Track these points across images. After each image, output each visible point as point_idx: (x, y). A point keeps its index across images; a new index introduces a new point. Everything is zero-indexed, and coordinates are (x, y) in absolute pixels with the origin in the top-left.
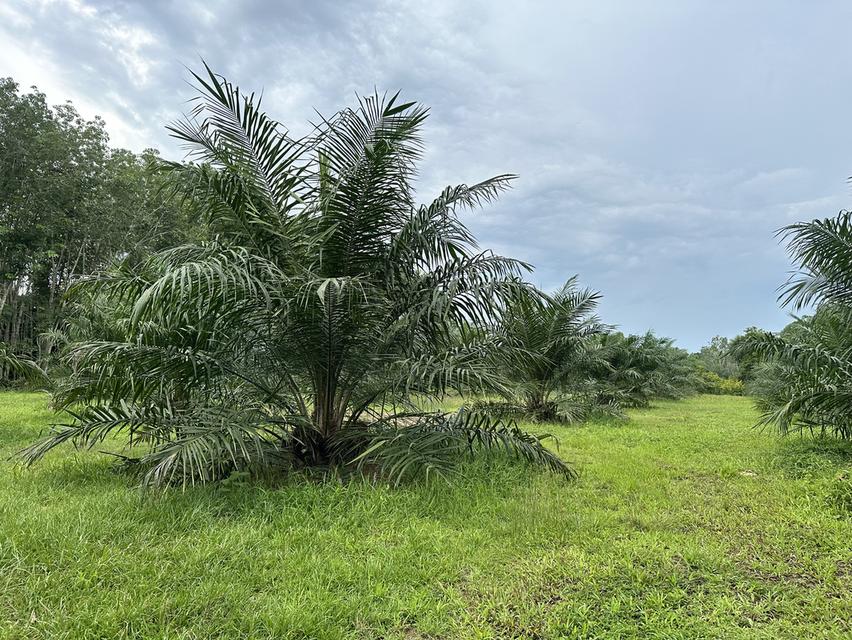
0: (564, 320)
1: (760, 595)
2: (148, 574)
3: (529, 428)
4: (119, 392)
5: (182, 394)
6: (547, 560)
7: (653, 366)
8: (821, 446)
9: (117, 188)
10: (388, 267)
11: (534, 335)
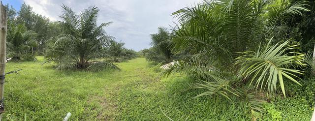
0: (120, 47)
1: (146, 84)
2: (57, 83)
3: (114, 63)
4: (52, 56)
5: (61, 57)
6: (117, 83)
7: (132, 54)
8: (153, 64)
9: (51, 28)
10: (92, 37)
11: (115, 49)
